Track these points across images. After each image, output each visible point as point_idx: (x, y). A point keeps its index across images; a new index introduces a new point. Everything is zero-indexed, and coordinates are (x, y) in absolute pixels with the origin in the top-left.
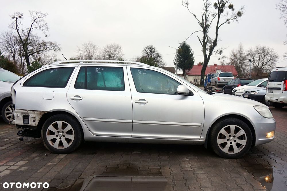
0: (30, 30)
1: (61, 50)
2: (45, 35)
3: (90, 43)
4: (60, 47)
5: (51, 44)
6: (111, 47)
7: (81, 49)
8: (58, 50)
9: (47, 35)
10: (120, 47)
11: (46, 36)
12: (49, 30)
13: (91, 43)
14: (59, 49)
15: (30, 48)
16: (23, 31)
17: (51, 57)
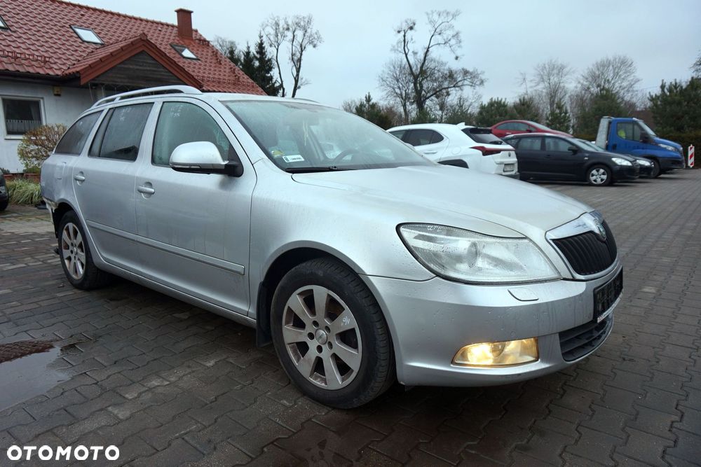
0: (428, 51)
1: (485, 84)
2: (454, 56)
3: (551, 61)
4: (483, 77)
5: (466, 72)
6: (604, 65)
7: (529, 78)
8: (478, 83)
9: (458, 55)
10: (630, 63)
11: (457, 58)
12: (462, 44)
13: (553, 61)
14: (482, 82)
15: (427, 85)
16: (415, 53)
17: (470, 101)
